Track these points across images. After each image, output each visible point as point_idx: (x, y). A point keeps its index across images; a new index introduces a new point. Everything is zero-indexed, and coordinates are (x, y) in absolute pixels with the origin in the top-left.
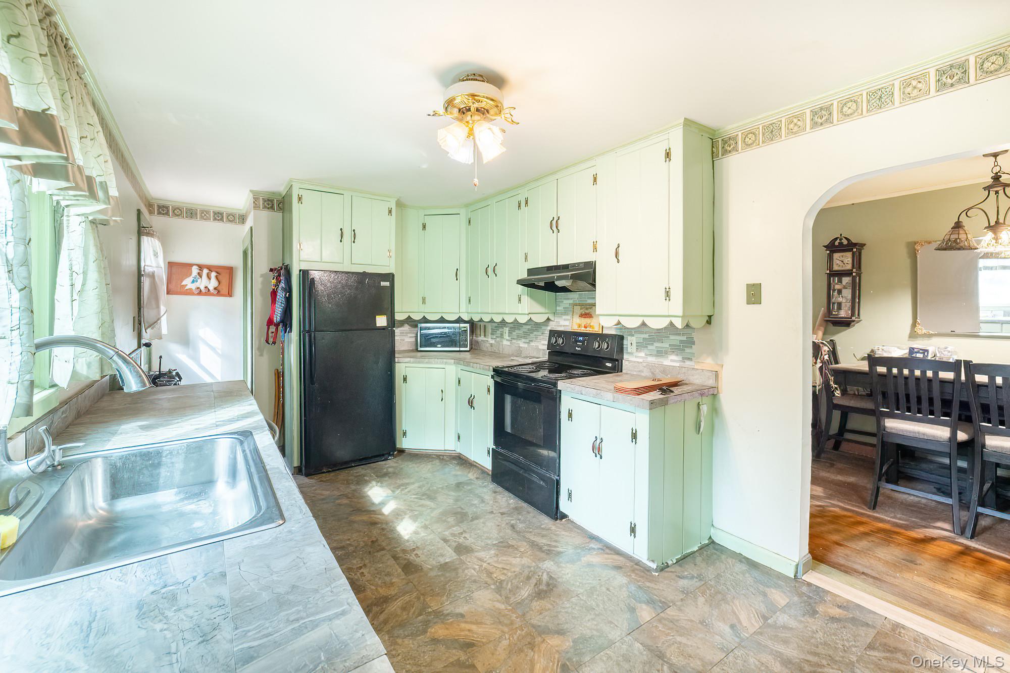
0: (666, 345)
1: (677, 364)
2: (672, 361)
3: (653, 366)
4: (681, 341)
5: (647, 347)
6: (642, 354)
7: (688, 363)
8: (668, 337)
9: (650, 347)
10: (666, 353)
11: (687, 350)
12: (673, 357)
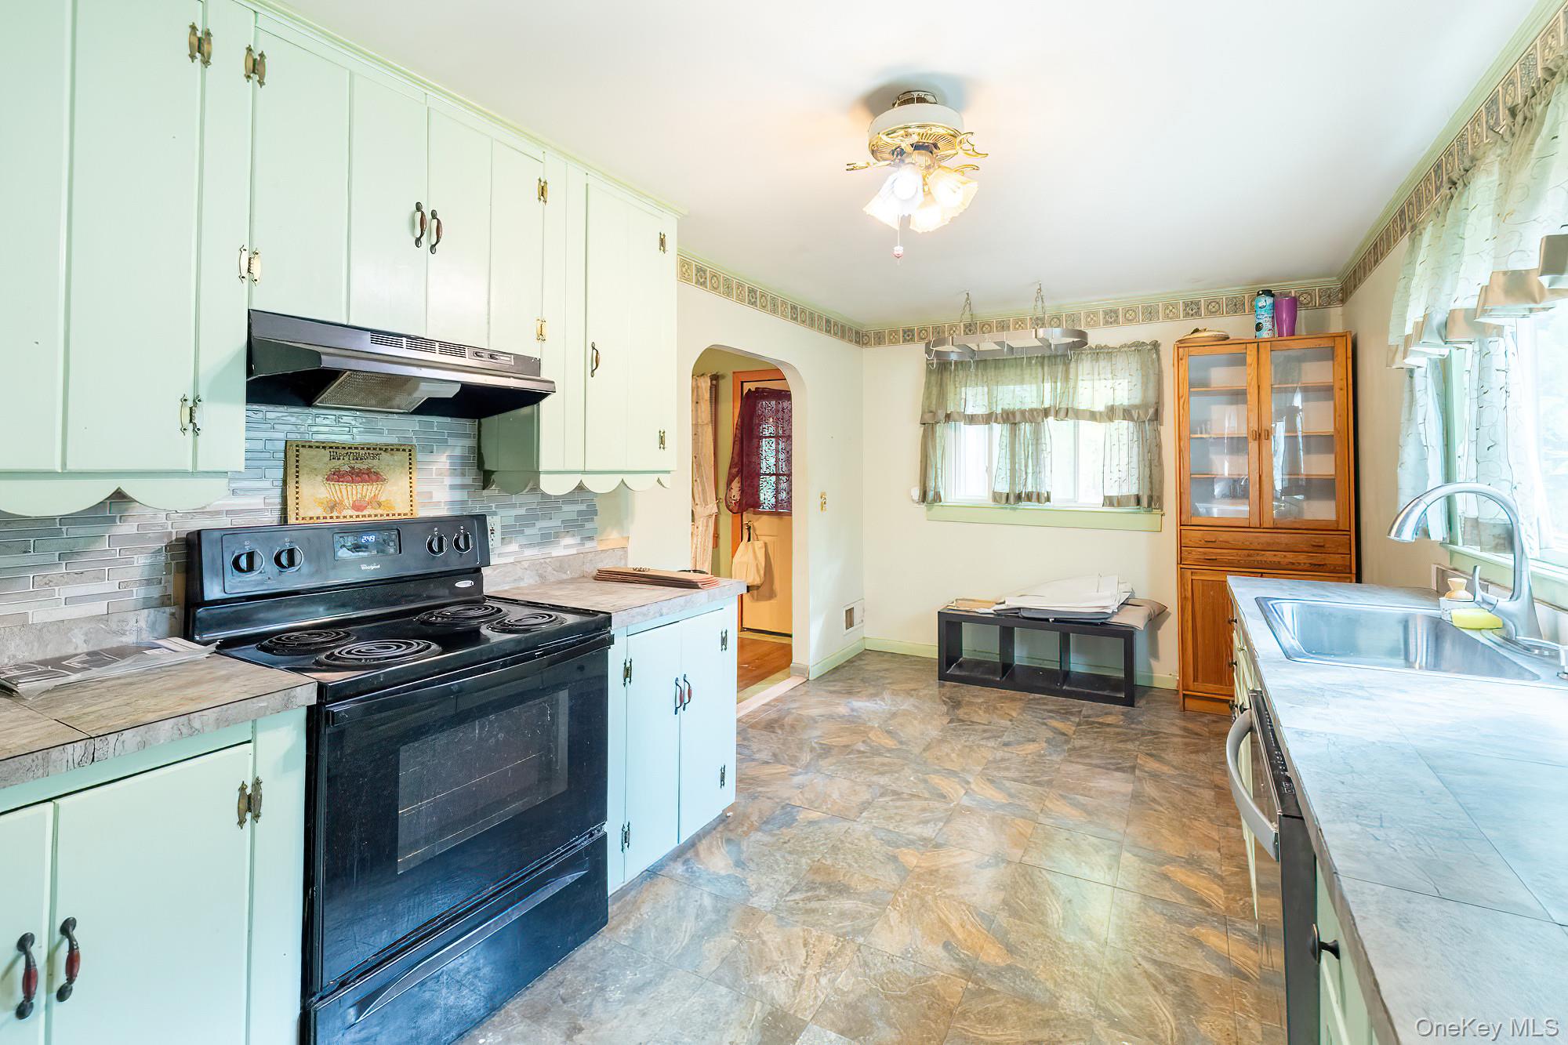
0: (556, 522)
1: (573, 551)
2: (567, 547)
3: (541, 563)
4: (580, 513)
5: (522, 532)
6: (513, 547)
7: (589, 545)
8: (560, 508)
9: (528, 531)
10: (557, 535)
11: (588, 525)
12: (568, 541)
